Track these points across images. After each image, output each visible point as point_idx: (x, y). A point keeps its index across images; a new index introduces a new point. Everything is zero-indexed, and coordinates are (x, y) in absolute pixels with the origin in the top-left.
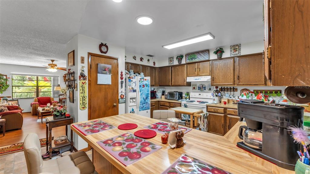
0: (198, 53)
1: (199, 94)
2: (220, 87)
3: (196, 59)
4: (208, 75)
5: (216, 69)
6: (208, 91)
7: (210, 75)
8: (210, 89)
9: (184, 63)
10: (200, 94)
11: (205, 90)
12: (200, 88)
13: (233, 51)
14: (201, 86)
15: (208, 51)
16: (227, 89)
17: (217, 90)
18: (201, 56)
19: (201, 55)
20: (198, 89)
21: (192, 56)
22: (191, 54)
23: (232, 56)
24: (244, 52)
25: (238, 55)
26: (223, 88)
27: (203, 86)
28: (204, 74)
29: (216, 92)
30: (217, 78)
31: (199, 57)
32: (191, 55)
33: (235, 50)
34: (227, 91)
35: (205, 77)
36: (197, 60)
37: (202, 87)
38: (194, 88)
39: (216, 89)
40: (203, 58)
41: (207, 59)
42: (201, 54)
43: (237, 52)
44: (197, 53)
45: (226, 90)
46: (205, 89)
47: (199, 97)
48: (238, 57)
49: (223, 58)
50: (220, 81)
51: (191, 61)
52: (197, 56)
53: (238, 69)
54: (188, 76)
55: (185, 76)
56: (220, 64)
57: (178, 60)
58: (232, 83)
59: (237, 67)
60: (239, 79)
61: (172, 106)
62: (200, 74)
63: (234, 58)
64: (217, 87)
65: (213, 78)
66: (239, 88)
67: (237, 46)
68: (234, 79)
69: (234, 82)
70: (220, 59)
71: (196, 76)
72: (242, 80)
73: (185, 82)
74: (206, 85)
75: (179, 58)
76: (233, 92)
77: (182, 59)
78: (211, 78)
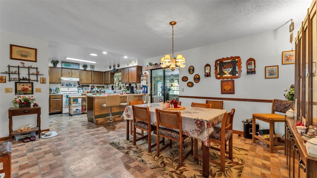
0: (72, 63)
3: (70, 66)
5: (83, 75)
6: (74, 87)
7: (78, 78)
8: (75, 86)
9: (60, 67)
10: (69, 89)
11: (71, 86)
12: (67, 85)
18: (74, 66)
21: (67, 64)
24: (96, 69)
25: (94, 70)
26: (85, 85)
28: (74, 77)
30: (83, 80)
31: (72, 66)
33: (92, 68)
34: (86, 87)
38: (62, 85)
42: (74, 64)
43: (93, 69)
48: (93, 71)
49: (87, 70)
50: (85, 81)
51: (66, 67)
52: (72, 65)
53: (93, 77)
54: (62, 76)
55: (60, 76)
56: (85, 72)
57: (53, 63)
58: (91, 83)
59: (93, 75)
60: (93, 81)
61: (53, 98)
62: (72, 77)
63: (92, 71)
64: (79, 85)
65: (81, 80)
66: (91, 85)
67: (93, 66)
68: (91, 81)
69: (91, 82)
70: (85, 70)
71: (69, 77)
72: (95, 81)
73: (60, 81)
74: (72, 83)
75: (54, 62)
76: (88, 87)
77: (57, 63)
78: (80, 80)
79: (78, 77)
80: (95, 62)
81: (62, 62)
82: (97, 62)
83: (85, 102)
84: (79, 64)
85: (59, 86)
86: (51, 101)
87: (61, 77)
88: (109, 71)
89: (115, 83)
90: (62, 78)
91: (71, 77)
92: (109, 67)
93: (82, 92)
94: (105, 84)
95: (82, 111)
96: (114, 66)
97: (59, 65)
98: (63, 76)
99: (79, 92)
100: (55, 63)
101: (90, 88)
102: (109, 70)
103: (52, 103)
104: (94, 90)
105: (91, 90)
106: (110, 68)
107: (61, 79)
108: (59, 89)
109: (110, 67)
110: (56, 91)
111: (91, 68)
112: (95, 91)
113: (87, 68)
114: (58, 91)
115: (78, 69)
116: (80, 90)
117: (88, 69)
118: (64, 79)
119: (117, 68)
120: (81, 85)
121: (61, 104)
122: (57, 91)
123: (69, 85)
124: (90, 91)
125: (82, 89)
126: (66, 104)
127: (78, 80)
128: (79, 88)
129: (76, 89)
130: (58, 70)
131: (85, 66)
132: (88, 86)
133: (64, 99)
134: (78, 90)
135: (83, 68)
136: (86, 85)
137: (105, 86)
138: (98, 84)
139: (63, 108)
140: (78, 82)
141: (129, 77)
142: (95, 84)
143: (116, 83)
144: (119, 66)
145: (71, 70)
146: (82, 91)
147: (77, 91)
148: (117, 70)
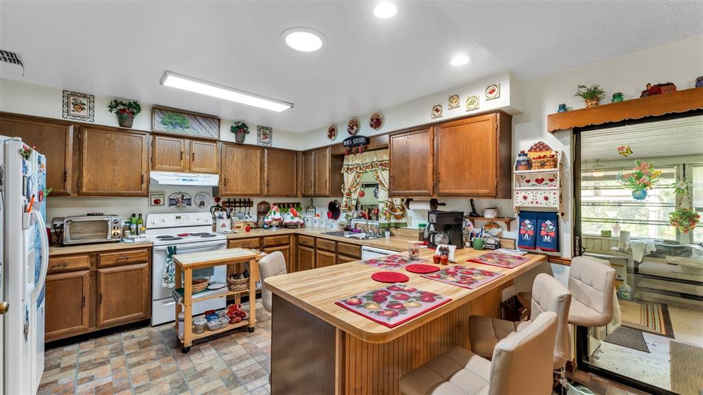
0: (194, 115)
1: (177, 218)
2: (223, 199)
3: (187, 128)
4: (214, 173)
5: (232, 163)
6: (198, 209)
7: (217, 173)
8: (202, 204)
9: (147, 128)
10: (180, 217)
11: (188, 206)
12: (174, 202)
13: (262, 136)
14: (180, 196)
15: (215, 120)
16: (235, 202)
17: (218, 206)
18: (202, 127)
19: (201, 124)
20: (171, 205)
21: (175, 117)
22: (173, 112)
23: (261, 144)
24: (277, 143)
25: (269, 145)
27: (185, 198)
28: (198, 169)
29: (216, 210)
30: (232, 181)
31: (196, 127)
32: (171, 113)
33: (265, 135)
34: (240, 206)
35: (205, 177)
36: (189, 132)
37: (180, 200)
38: (157, 202)
39: (215, 204)
40: (207, 133)
41: (216, 137)
42: (200, 121)
43: (267, 140)
44: (192, 117)
45: (238, 205)
46: (190, 205)
47: (178, 223)
48: (269, 149)
49: (245, 143)
50: (237, 187)
51: (171, 130)
52: (191, 122)
53: (266, 169)
54: (153, 168)
55: (145, 166)
56: (238, 153)
57: (117, 113)
58: (258, 192)
59: (266, 165)
60: (268, 185)
61: (110, 263)
62: (194, 169)
63: (262, 148)
64: (218, 200)
65: (224, 181)
66: (256, 201)
67: (267, 128)
68: (261, 185)
69: (261, 190)
70: (239, 144)
71: (182, 171)
72: (272, 187)
73: (144, 185)
74: (191, 194)
75: (122, 107)
76: (248, 208)
77: (133, 114)
78: (220, 181)
79: (214, 170)
80: (280, 108)
81: (156, 109)
82: (292, 105)
83: (243, 279)
84: (219, 120)
85: (142, 205)
86: (102, 278)
87: (148, 172)
88: (326, 148)
89: (345, 192)
90: (154, 175)
91: (190, 171)
92: (327, 133)
93: (228, 229)
94: (304, 196)
95: (231, 322)
96: (354, 124)
97: (141, 123)
98: (158, 166)
99: (219, 228)
100: (124, 110)
101: (254, 210)
102: (329, 142)
103: (107, 283)
104: (270, 220)
105: (258, 218)
106: (330, 137)
107: (149, 180)
108: (143, 217)
109: (332, 132)
110: (130, 229)
111: (259, 135)
112: (274, 223)
113: (247, 136)
114: (140, 226)
115: (214, 141)
116: (220, 222)
117: (251, 139)
118: (163, 178)
119: (366, 131)
120: (225, 202)
121: (145, 286)
122: (134, 227)
123: (180, 201)
124: (256, 224)
125: (229, 217)
126: (165, 285)
127: (213, 180)
128: (217, 214)
129: (205, 217)
130: (135, 140)
131: (240, 129)
132: (249, 204)
133: (160, 264)
134: (214, 218)
135: (231, 138)
136: (240, 202)
137: (304, 202)
138: (282, 196)
139: (154, 304)
140: (215, 190)
141: (442, 170)
142: (273, 196)
143: (349, 194)
144: (377, 122)
145: (187, 141)
146: (227, 222)
147: (211, 222)
148: (368, 140)
